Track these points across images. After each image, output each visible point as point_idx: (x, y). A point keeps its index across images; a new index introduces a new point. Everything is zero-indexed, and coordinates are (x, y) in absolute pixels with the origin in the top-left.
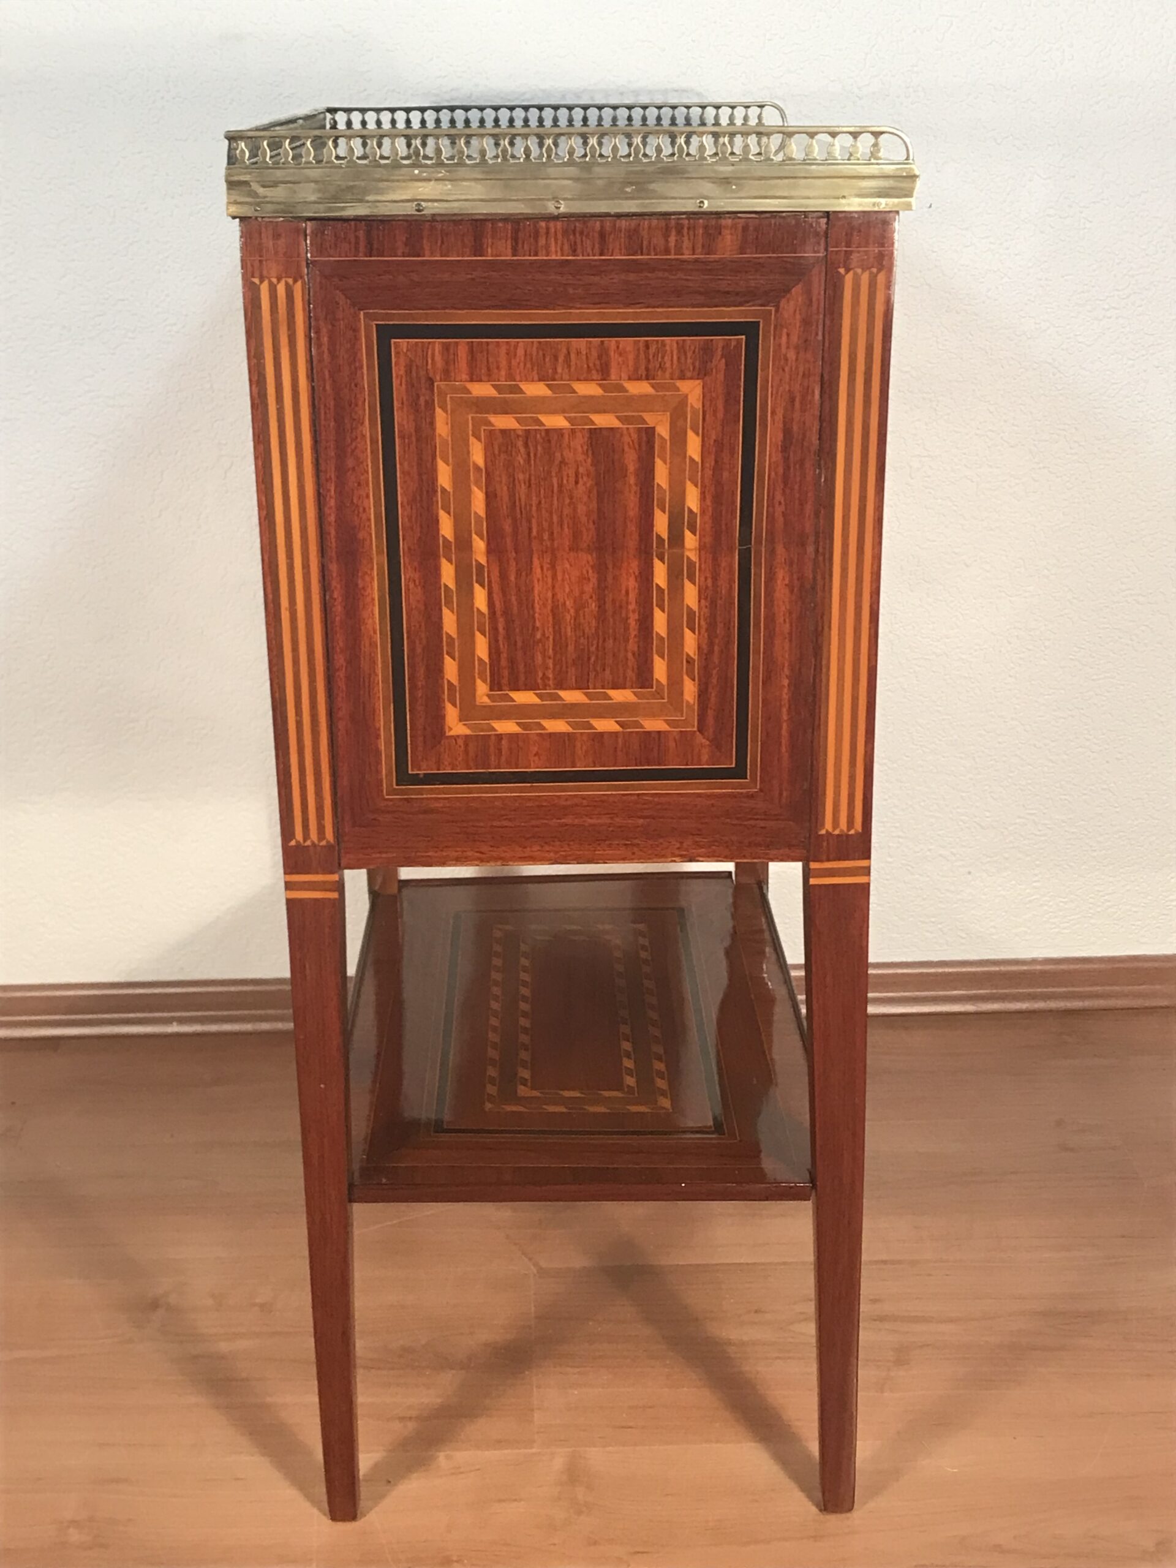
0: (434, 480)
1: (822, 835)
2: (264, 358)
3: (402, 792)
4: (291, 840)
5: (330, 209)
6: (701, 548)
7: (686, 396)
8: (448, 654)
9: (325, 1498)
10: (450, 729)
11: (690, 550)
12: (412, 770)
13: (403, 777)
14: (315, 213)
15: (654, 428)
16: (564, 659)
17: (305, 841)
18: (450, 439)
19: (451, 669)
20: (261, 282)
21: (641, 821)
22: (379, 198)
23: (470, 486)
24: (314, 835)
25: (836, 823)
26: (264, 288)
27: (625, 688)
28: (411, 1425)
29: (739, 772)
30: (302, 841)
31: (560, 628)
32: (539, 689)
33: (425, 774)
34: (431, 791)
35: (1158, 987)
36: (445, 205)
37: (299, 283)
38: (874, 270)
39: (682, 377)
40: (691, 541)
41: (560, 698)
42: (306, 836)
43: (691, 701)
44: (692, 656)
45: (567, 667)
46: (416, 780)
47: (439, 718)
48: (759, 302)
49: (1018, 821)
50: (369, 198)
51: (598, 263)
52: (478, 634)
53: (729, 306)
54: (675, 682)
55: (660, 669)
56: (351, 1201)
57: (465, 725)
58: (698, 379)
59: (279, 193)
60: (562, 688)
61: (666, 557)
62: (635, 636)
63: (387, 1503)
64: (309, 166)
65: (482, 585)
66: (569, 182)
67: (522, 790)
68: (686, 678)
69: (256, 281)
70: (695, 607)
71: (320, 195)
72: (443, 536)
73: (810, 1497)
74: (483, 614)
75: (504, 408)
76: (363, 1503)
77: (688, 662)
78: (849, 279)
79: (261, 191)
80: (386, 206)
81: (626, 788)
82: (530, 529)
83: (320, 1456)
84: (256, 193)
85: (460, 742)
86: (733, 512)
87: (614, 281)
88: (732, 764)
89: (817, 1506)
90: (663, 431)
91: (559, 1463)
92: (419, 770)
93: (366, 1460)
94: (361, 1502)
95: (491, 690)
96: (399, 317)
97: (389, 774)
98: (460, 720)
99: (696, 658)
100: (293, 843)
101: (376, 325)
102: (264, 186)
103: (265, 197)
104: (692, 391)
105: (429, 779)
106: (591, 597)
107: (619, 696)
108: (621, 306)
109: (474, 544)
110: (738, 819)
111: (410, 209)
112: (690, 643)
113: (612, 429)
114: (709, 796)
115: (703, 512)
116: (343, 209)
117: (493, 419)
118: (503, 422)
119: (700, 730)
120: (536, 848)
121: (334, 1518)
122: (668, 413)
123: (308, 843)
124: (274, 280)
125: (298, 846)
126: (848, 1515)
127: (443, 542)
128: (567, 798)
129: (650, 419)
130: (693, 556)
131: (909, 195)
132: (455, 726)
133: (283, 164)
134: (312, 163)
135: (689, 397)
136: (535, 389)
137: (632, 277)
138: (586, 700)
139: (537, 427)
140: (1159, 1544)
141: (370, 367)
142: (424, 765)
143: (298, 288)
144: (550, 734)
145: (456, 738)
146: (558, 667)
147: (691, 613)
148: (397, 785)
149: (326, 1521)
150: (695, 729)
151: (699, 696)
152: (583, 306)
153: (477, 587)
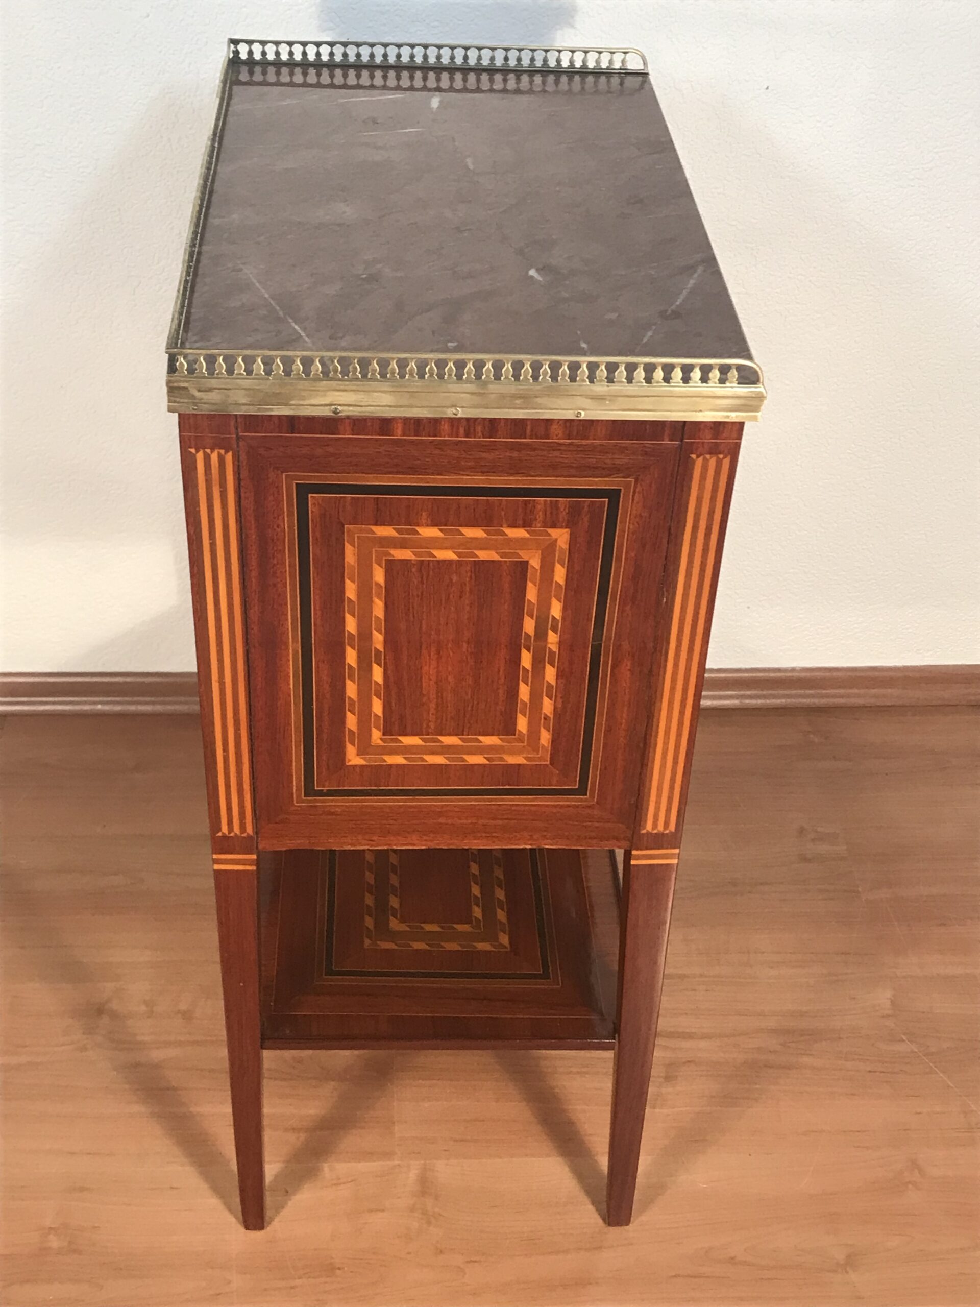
0: (343, 591)
1: (643, 834)
2: (199, 506)
3: (310, 801)
4: (218, 832)
5: (259, 410)
6: (560, 643)
7: (556, 540)
8: (349, 711)
9: (240, 1208)
10: (349, 761)
11: (552, 643)
12: (317, 787)
13: (309, 791)
14: (245, 412)
15: (527, 562)
16: (444, 715)
17: (229, 833)
18: (356, 565)
19: (351, 721)
20: (197, 451)
21: (500, 822)
22: (301, 402)
23: (372, 598)
24: (237, 830)
25: (655, 825)
26: (200, 456)
27: (493, 735)
28: (303, 1136)
29: (582, 790)
30: (227, 833)
31: (442, 695)
32: (423, 735)
33: (327, 790)
34: (332, 801)
35: (889, 691)
36: (359, 409)
37: (230, 454)
38: (721, 456)
39: (554, 526)
40: (553, 638)
41: (439, 741)
42: (231, 829)
43: (546, 745)
44: (549, 715)
45: (446, 720)
46: (321, 794)
47: (342, 753)
48: (621, 475)
49: (791, 571)
50: (292, 402)
51: (487, 444)
52: (374, 698)
53: (597, 477)
54: (534, 734)
55: (522, 724)
56: (262, 1048)
57: (362, 758)
58: (566, 528)
59: (214, 397)
60: (441, 735)
61: (532, 648)
62: (503, 701)
63: (284, 1213)
64: (240, 377)
65: (379, 665)
66: (468, 395)
67: (405, 801)
68: (542, 729)
69: (193, 451)
70: (553, 683)
71: (249, 399)
72: (348, 631)
73: (599, 1210)
74: (380, 685)
75: (403, 545)
76: (268, 1213)
77: (545, 719)
78: (699, 462)
79: (197, 394)
80: (307, 409)
81: (491, 800)
82: (421, 628)
83: (234, 1166)
84: (193, 396)
85: (358, 770)
86: (589, 620)
87: (501, 457)
88: (575, 785)
89: (604, 1220)
90: (535, 563)
91: (413, 1175)
92: (324, 787)
93: (271, 1169)
94: (268, 1211)
95: (384, 734)
96: (315, 478)
97: (298, 789)
98: (358, 755)
99: (552, 716)
100: (220, 834)
101: (297, 484)
102: (199, 391)
103: (202, 399)
104: (561, 536)
105: (330, 793)
106: (469, 675)
107: (487, 740)
108: (506, 475)
109: (374, 637)
110: (577, 821)
111: (327, 412)
112: (548, 706)
113: (493, 561)
114: (555, 806)
115: (563, 618)
116: (271, 410)
117: (393, 552)
118: (399, 554)
119: (552, 764)
120: (414, 837)
121: (247, 1228)
122: (540, 552)
123: (232, 835)
124: (208, 451)
125: (224, 836)
126: (626, 1228)
127: (348, 635)
128: (442, 806)
129: (524, 555)
130: (555, 648)
131: (756, 409)
132: (353, 757)
133: (217, 374)
134: (243, 374)
135: (558, 541)
136: (429, 532)
137: (515, 454)
138: (461, 743)
139: (432, 559)
140: (849, 1257)
141: (290, 514)
142: (327, 784)
143: (229, 457)
144: (430, 765)
145: (354, 766)
146: (439, 721)
147: (549, 686)
148: (305, 796)
149: (242, 1229)
150: (548, 763)
151: (553, 742)
152: (472, 474)
153: (375, 667)
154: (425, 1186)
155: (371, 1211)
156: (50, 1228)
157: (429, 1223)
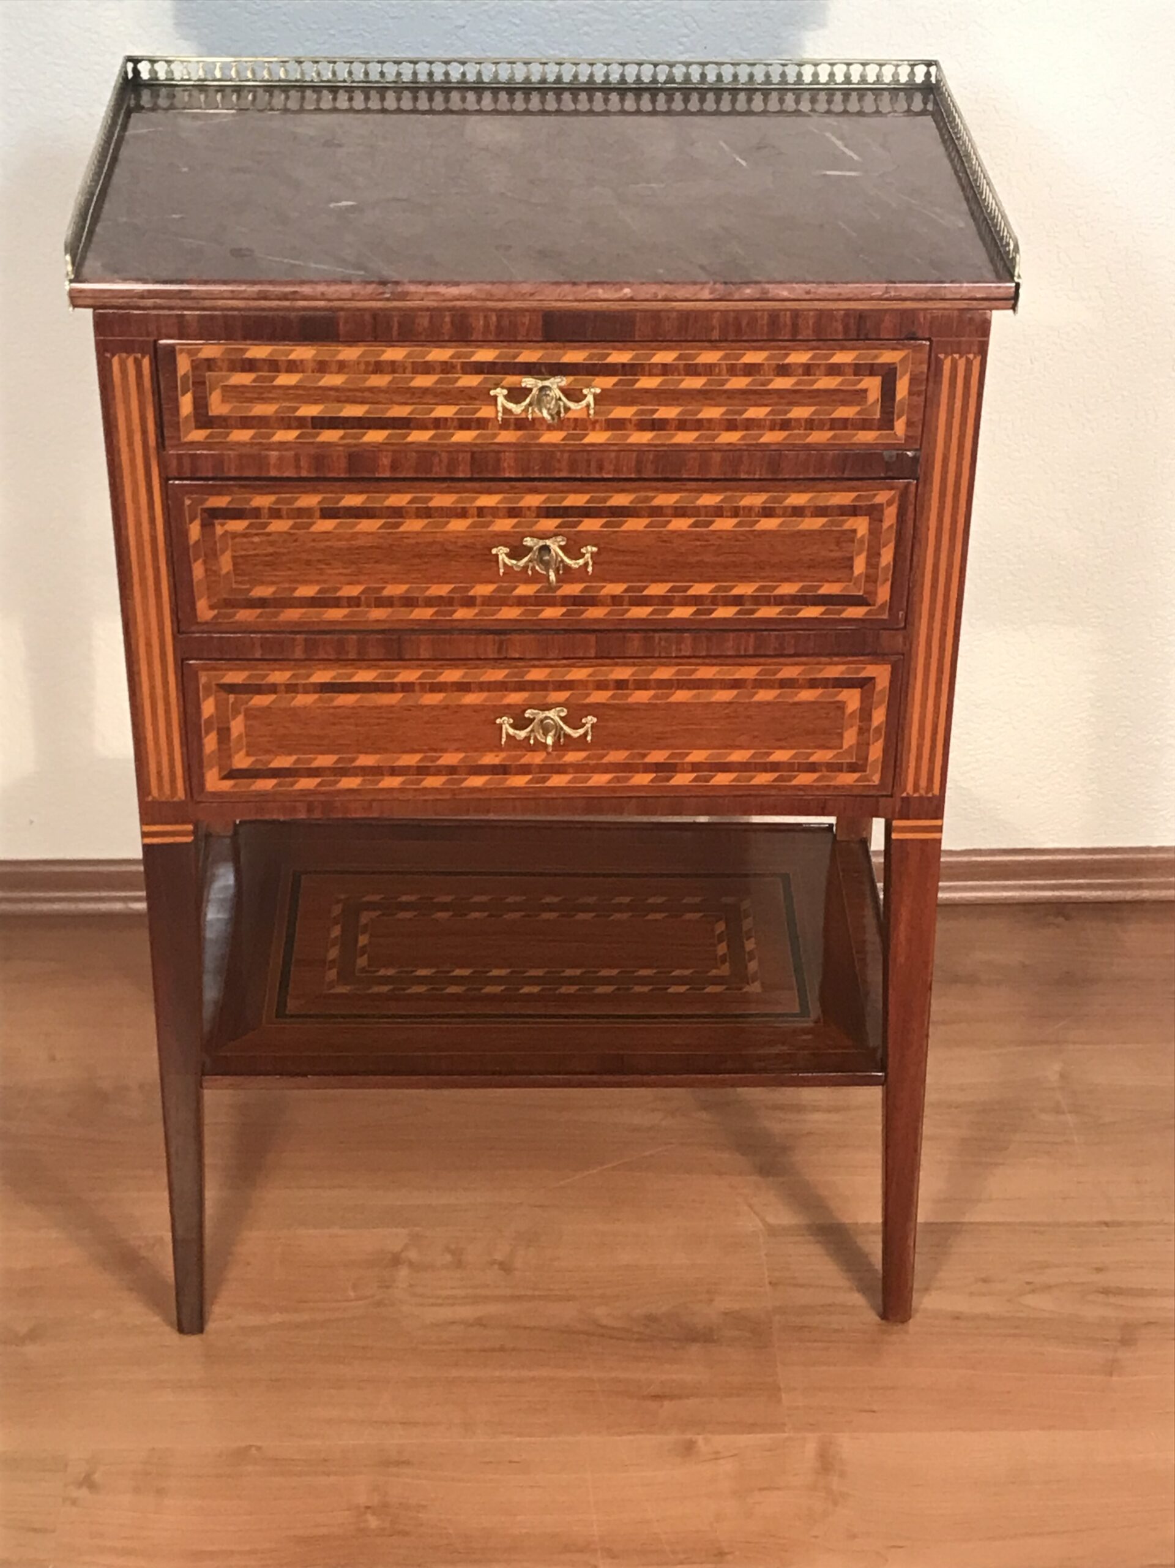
154: (826, 1462)
155: (761, 1489)
156: (368, 1508)
157: (835, 1504)
